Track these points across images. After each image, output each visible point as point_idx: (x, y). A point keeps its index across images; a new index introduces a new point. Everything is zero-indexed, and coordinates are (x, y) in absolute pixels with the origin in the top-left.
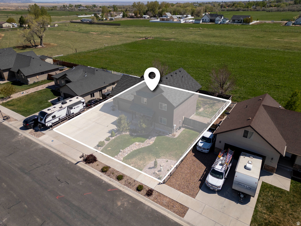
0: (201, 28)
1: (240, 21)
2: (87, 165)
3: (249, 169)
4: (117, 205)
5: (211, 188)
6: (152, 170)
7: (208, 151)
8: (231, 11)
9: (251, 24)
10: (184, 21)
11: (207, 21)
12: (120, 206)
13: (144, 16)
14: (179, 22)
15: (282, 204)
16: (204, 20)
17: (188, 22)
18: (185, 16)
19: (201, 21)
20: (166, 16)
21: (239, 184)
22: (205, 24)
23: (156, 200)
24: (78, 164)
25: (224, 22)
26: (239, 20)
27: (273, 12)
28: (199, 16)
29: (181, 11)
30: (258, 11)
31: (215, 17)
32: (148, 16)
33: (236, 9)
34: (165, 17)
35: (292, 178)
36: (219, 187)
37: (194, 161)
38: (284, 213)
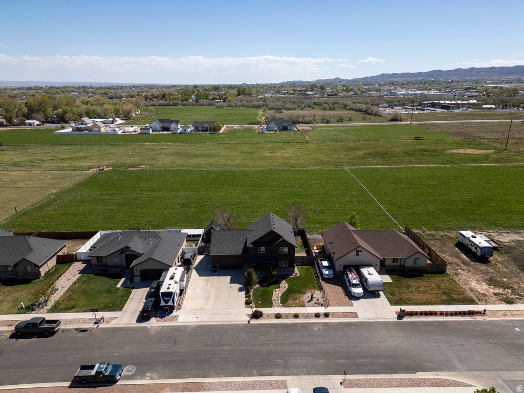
0: (162, 143)
1: (205, 129)
2: (258, 320)
3: (372, 275)
4: (316, 330)
5: (358, 296)
6: (313, 302)
7: (333, 275)
8: (166, 105)
9: (221, 132)
10: (122, 131)
11: (158, 128)
12: (318, 330)
13: (27, 121)
14: (114, 132)
15: (395, 289)
16: (154, 128)
17: (127, 132)
18: (111, 119)
19: (151, 130)
20: (84, 123)
21: (373, 285)
22: (159, 134)
23: (333, 317)
24: (250, 322)
25: (185, 130)
26: (203, 128)
27: (225, 108)
28: (130, 119)
29: (99, 112)
30: (202, 105)
31: (169, 124)
32: (37, 122)
33: (171, 103)
34: (82, 124)
35: (389, 275)
36: (362, 293)
37: (330, 286)
38: (399, 293)
